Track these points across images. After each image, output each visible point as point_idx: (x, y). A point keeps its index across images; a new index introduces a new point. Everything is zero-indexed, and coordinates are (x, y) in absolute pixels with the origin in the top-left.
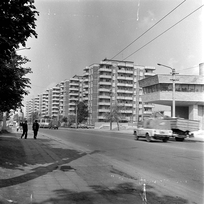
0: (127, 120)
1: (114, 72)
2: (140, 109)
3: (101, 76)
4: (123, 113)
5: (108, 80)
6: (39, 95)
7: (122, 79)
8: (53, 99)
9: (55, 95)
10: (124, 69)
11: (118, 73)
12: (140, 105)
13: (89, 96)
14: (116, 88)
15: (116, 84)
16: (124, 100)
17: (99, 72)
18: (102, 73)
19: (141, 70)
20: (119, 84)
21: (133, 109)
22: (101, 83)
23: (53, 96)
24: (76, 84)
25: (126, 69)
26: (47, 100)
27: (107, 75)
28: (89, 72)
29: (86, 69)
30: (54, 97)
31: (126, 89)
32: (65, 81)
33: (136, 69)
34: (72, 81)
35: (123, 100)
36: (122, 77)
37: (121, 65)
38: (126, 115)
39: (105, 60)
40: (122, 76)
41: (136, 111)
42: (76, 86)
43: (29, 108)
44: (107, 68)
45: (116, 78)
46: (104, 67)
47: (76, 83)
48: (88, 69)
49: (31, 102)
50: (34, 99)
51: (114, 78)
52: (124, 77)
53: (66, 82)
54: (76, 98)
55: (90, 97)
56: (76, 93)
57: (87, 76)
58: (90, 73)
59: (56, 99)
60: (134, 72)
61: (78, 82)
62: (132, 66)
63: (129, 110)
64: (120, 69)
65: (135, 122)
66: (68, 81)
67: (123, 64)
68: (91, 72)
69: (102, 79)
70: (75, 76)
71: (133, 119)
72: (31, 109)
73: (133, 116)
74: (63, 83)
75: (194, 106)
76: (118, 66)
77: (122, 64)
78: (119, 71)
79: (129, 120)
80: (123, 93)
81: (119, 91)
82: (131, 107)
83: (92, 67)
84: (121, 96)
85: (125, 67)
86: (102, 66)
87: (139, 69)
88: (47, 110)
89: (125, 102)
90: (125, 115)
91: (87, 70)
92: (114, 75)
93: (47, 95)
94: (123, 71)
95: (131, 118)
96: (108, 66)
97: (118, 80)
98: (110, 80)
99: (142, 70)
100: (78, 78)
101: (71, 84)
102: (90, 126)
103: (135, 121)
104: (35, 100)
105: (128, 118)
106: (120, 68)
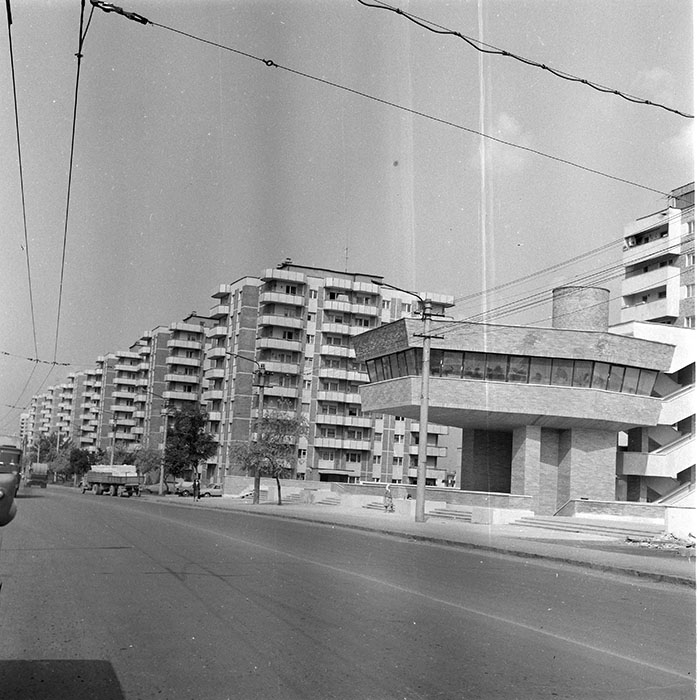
0: (350, 474)
1: (313, 306)
2: (396, 437)
3: (267, 319)
4: (339, 449)
5: (291, 333)
6: (73, 378)
7: (339, 331)
8: (116, 394)
9: (125, 380)
10: (346, 298)
11: (326, 311)
12: (397, 421)
13: (226, 386)
14: (316, 363)
15: (317, 348)
16: (342, 405)
17: (262, 303)
18: (270, 307)
19: (404, 305)
20: (327, 349)
21: (373, 434)
22: (266, 343)
23: (117, 380)
24: (191, 345)
25: (355, 299)
26: (96, 396)
27: (286, 315)
28: (229, 305)
29: (219, 293)
30: (120, 386)
31: (350, 366)
32: (156, 333)
33: (388, 302)
34: (177, 333)
35: (340, 403)
36: (339, 325)
37: (336, 285)
38: (348, 455)
39: (285, 266)
40: (338, 321)
41: (385, 443)
42: (191, 352)
43: (42, 420)
44: (288, 292)
45: (319, 326)
46: (278, 289)
47: (193, 340)
48: (229, 294)
49: (49, 403)
50: (58, 391)
51: (311, 328)
52: (346, 327)
53: (159, 334)
54: (189, 391)
55: (229, 388)
56: (191, 374)
57: (222, 319)
58: (232, 306)
59: (124, 393)
60: (381, 311)
61: (198, 339)
62: (376, 292)
63: (359, 438)
64: (332, 297)
65: (379, 482)
66: (166, 331)
67: (345, 283)
68: (236, 303)
69: (268, 330)
70: (192, 316)
71: (371, 470)
72: (46, 425)
73: (372, 459)
74: (149, 340)
75: (529, 430)
76: (327, 288)
77: (342, 281)
78: (329, 305)
79: (357, 473)
80: (340, 380)
81: (326, 373)
82: (366, 430)
83: (239, 286)
84: (334, 388)
85: (350, 293)
86: (271, 284)
87: (400, 300)
88: (95, 431)
89: (348, 411)
90: (345, 456)
91: (224, 297)
92: (312, 316)
93: (98, 377)
94: (342, 304)
95: (363, 468)
96: (294, 288)
97: (325, 333)
98: (298, 334)
99: (409, 306)
100: (202, 324)
101: (172, 343)
102: (208, 490)
103: (378, 480)
104: (61, 395)
105: (354, 468)
106: (333, 294)
